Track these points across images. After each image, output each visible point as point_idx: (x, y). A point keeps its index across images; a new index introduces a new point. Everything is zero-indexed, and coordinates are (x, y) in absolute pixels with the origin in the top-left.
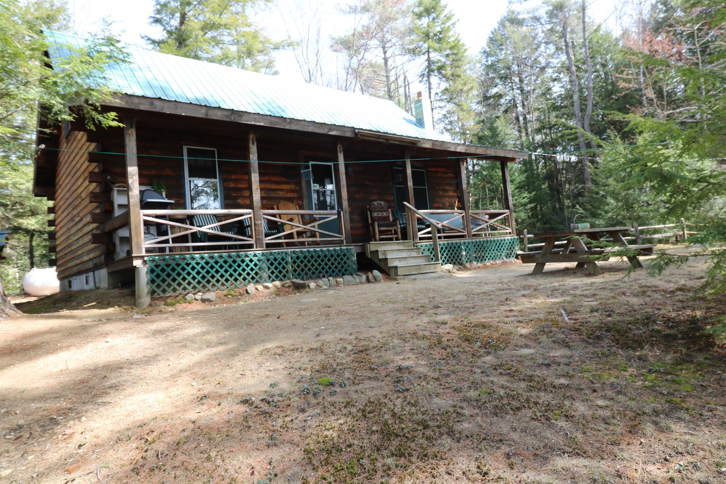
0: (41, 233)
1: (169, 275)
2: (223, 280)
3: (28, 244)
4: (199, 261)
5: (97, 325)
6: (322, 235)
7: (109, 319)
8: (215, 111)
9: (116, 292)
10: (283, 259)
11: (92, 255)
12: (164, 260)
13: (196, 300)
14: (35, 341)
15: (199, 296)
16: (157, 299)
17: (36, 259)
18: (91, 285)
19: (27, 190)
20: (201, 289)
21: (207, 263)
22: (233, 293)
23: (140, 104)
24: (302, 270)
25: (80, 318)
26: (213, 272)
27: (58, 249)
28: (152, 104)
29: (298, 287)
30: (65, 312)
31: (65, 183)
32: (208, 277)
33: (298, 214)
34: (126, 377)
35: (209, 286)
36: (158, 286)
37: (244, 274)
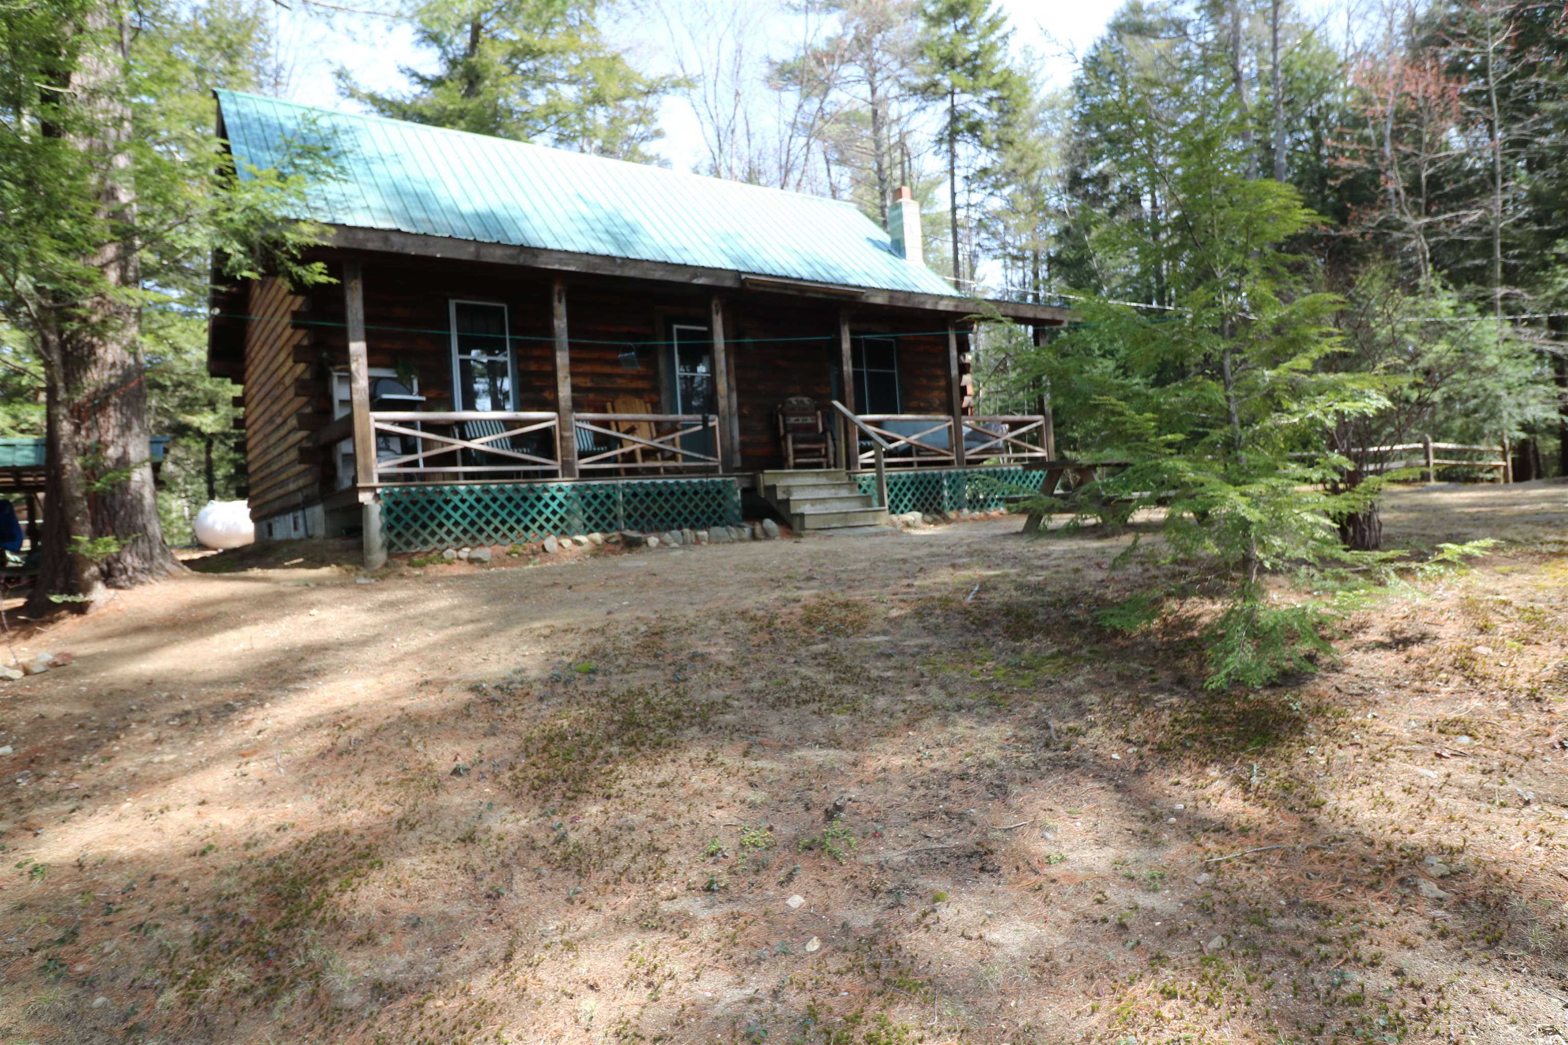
0: (227, 436)
1: (415, 518)
2: (504, 529)
3: (203, 457)
4: (466, 496)
5: (300, 593)
6: (686, 458)
7: (320, 584)
8: (491, 250)
9: (337, 543)
10: (608, 496)
11: (301, 483)
12: (409, 493)
13: (459, 559)
14: (209, 611)
15: (465, 552)
16: (397, 556)
17: (219, 485)
18: (301, 532)
19: (199, 362)
20: (470, 543)
21: (479, 500)
22: (520, 550)
23: (367, 240)
24: (642, 516)
25: (277, 582)
26: (488, 514)
27: (251, 469)
28: (386, 240)
29: (631, 545)
30: (256, 572)
31: (260, 356)
32: (481, 523)
33: (649, 422)
34: (332, 661)
35: (482, 538)
36: (399, 535)
37: (541, 520)
